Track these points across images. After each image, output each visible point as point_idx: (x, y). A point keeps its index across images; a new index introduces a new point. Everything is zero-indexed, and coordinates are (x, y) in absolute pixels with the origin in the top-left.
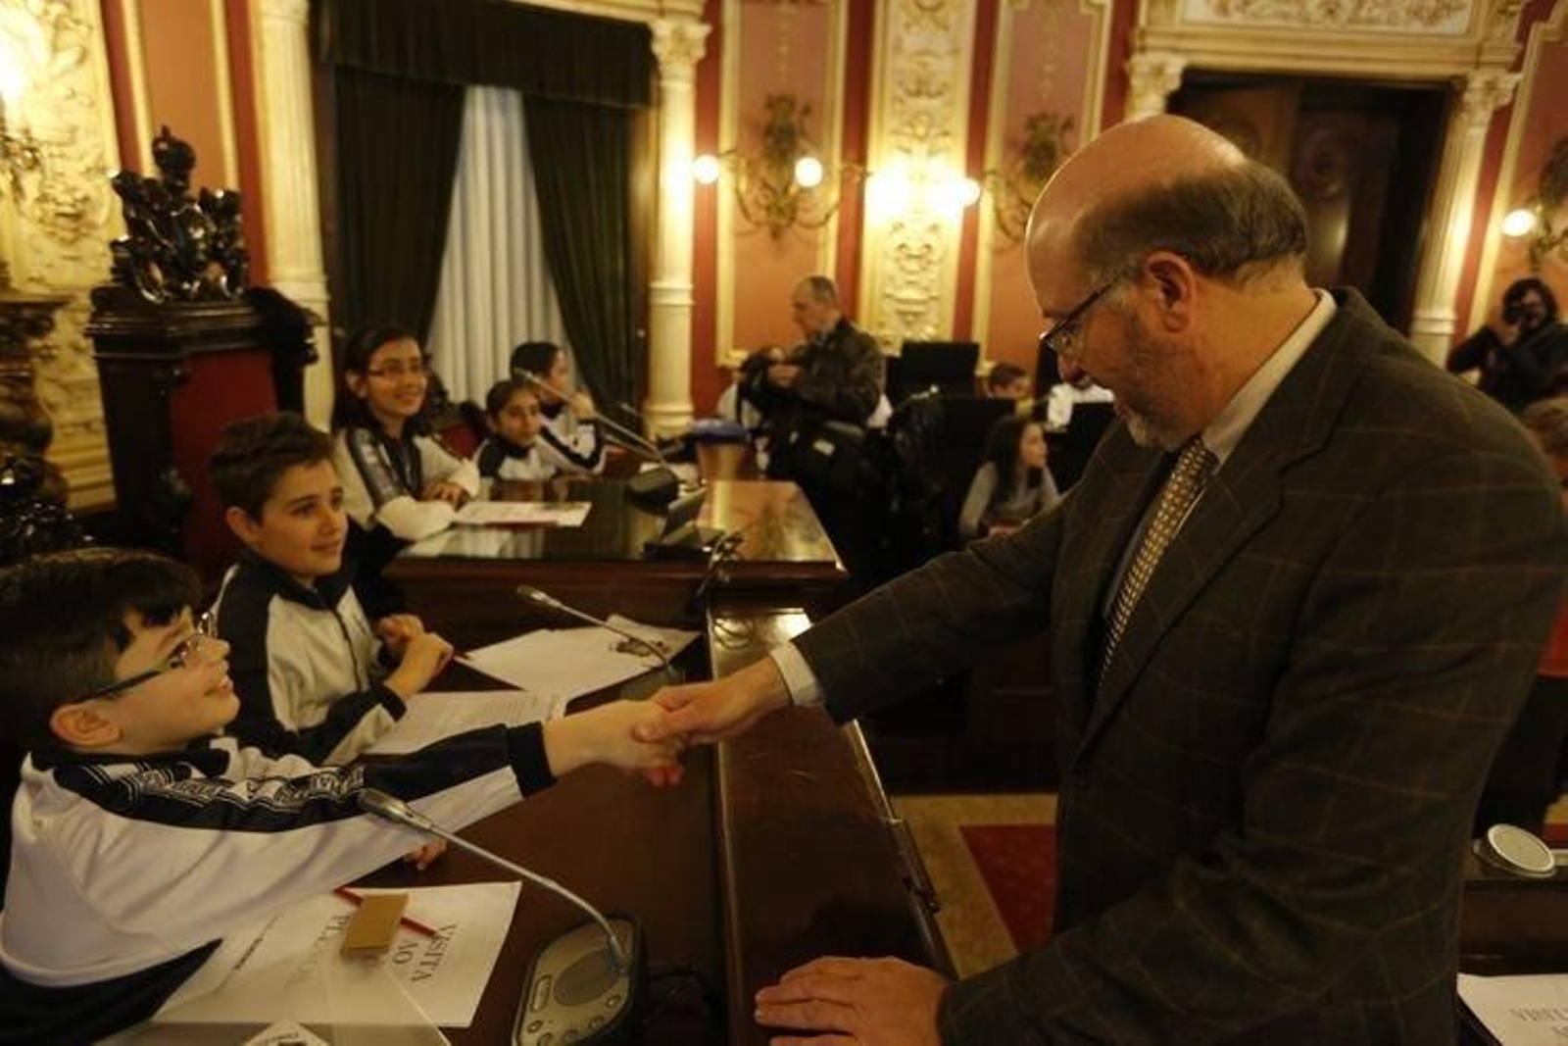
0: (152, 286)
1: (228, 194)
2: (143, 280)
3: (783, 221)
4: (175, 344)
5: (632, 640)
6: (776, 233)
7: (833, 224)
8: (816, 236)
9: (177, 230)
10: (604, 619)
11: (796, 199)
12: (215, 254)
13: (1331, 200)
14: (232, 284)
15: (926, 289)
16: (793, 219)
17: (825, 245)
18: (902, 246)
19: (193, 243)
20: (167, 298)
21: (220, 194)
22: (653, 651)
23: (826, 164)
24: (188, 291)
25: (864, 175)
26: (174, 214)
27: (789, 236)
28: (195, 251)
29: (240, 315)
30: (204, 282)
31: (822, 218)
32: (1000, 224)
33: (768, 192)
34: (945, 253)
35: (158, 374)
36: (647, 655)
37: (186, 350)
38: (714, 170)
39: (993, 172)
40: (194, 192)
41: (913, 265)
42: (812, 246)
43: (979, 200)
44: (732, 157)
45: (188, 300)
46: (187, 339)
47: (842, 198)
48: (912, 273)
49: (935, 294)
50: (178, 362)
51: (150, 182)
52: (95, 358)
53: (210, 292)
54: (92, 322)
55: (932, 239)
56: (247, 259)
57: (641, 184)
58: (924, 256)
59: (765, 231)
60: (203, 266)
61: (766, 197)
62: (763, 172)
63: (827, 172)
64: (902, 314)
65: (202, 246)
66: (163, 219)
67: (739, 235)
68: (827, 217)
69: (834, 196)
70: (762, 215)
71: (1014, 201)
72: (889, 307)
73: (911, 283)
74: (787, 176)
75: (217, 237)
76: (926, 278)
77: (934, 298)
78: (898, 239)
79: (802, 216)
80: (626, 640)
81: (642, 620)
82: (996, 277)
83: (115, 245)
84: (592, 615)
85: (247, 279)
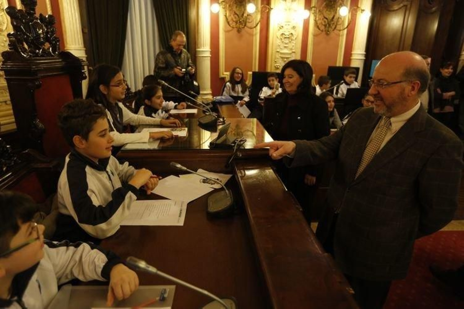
0: (25, 51)
1: (50, 16)
2: (21, 49)
3: (241, 26)
4: (35, 73)
5: (207, 179)
6: (239, 31)
7: (258, 27)
8: (253, 31)
9: (32, 29)
10: (196, 171)
11: (246, 18)
12: (47, 39)
13: (432, 13)
14: (54, 50)
15: (291, 49)
16: (245, 25)
17: (256, 34)
18: (283, 34)
19: (38, 35)
20: (30, 56)
21: (47, 16)
22: (216, 182)
23: (256, 5)
24: (38, 53)
25: (270, 9)
26: (31, 23)
27: (243, 31)
28: (40, 38)
29: (58, 62)
30: (44, 49)
31: (255, 25)
32: (317, 25)
33: (236, 16)
34: (298, 36)
35: (30, 84)
36: (214, 184)
37: (40, 75)
38: (217, 8)
39: (314, 7)
40: (37, 15)
41: (287, 41)
42: (252, 35)
43: (309, 17)
44: (224, 3)
45: (38, 56)
46: (40, 71)
47: (262, 18)
48: (286, 44)
49: (294, 51)
50: (37, 80)
51: (20, 11)
52: (5, 78)
53: (46, 53)
54: (2, 65)
55: (293, 31)
56: (59, 41)
57: (193, 14)
58: (290, 37)
59: (235, 30)
60: (43, 44)
61: (235, 18)
62: (234, 9)
63: (257, 8)
64: (282, 58)
65: (42, 36)
66: (26, 25)
67: (226, 32)
68: (257, 25)
69: (259, 17)
70: (234, 24)
71: (321, 17)
72: (278, 56)
73: (285, 47)
74: (243, 9)
75: (47, 33)
76: (290, 46)
77: (293, 52)
78: (281, 31)
79: (248, 24)
80: (205, 178)
81: (210, 170)
82: (315, 44)
83: (9, 35)
84: (191, 170)
85: (59, 49)
